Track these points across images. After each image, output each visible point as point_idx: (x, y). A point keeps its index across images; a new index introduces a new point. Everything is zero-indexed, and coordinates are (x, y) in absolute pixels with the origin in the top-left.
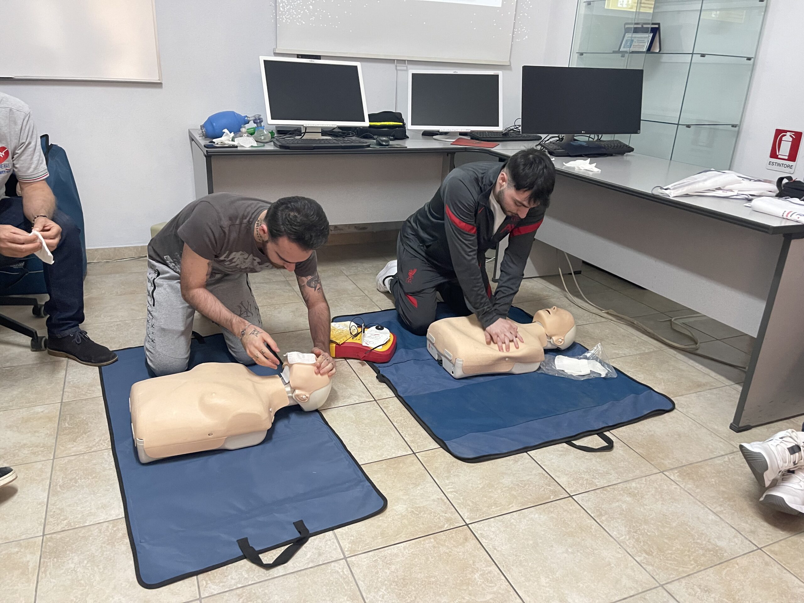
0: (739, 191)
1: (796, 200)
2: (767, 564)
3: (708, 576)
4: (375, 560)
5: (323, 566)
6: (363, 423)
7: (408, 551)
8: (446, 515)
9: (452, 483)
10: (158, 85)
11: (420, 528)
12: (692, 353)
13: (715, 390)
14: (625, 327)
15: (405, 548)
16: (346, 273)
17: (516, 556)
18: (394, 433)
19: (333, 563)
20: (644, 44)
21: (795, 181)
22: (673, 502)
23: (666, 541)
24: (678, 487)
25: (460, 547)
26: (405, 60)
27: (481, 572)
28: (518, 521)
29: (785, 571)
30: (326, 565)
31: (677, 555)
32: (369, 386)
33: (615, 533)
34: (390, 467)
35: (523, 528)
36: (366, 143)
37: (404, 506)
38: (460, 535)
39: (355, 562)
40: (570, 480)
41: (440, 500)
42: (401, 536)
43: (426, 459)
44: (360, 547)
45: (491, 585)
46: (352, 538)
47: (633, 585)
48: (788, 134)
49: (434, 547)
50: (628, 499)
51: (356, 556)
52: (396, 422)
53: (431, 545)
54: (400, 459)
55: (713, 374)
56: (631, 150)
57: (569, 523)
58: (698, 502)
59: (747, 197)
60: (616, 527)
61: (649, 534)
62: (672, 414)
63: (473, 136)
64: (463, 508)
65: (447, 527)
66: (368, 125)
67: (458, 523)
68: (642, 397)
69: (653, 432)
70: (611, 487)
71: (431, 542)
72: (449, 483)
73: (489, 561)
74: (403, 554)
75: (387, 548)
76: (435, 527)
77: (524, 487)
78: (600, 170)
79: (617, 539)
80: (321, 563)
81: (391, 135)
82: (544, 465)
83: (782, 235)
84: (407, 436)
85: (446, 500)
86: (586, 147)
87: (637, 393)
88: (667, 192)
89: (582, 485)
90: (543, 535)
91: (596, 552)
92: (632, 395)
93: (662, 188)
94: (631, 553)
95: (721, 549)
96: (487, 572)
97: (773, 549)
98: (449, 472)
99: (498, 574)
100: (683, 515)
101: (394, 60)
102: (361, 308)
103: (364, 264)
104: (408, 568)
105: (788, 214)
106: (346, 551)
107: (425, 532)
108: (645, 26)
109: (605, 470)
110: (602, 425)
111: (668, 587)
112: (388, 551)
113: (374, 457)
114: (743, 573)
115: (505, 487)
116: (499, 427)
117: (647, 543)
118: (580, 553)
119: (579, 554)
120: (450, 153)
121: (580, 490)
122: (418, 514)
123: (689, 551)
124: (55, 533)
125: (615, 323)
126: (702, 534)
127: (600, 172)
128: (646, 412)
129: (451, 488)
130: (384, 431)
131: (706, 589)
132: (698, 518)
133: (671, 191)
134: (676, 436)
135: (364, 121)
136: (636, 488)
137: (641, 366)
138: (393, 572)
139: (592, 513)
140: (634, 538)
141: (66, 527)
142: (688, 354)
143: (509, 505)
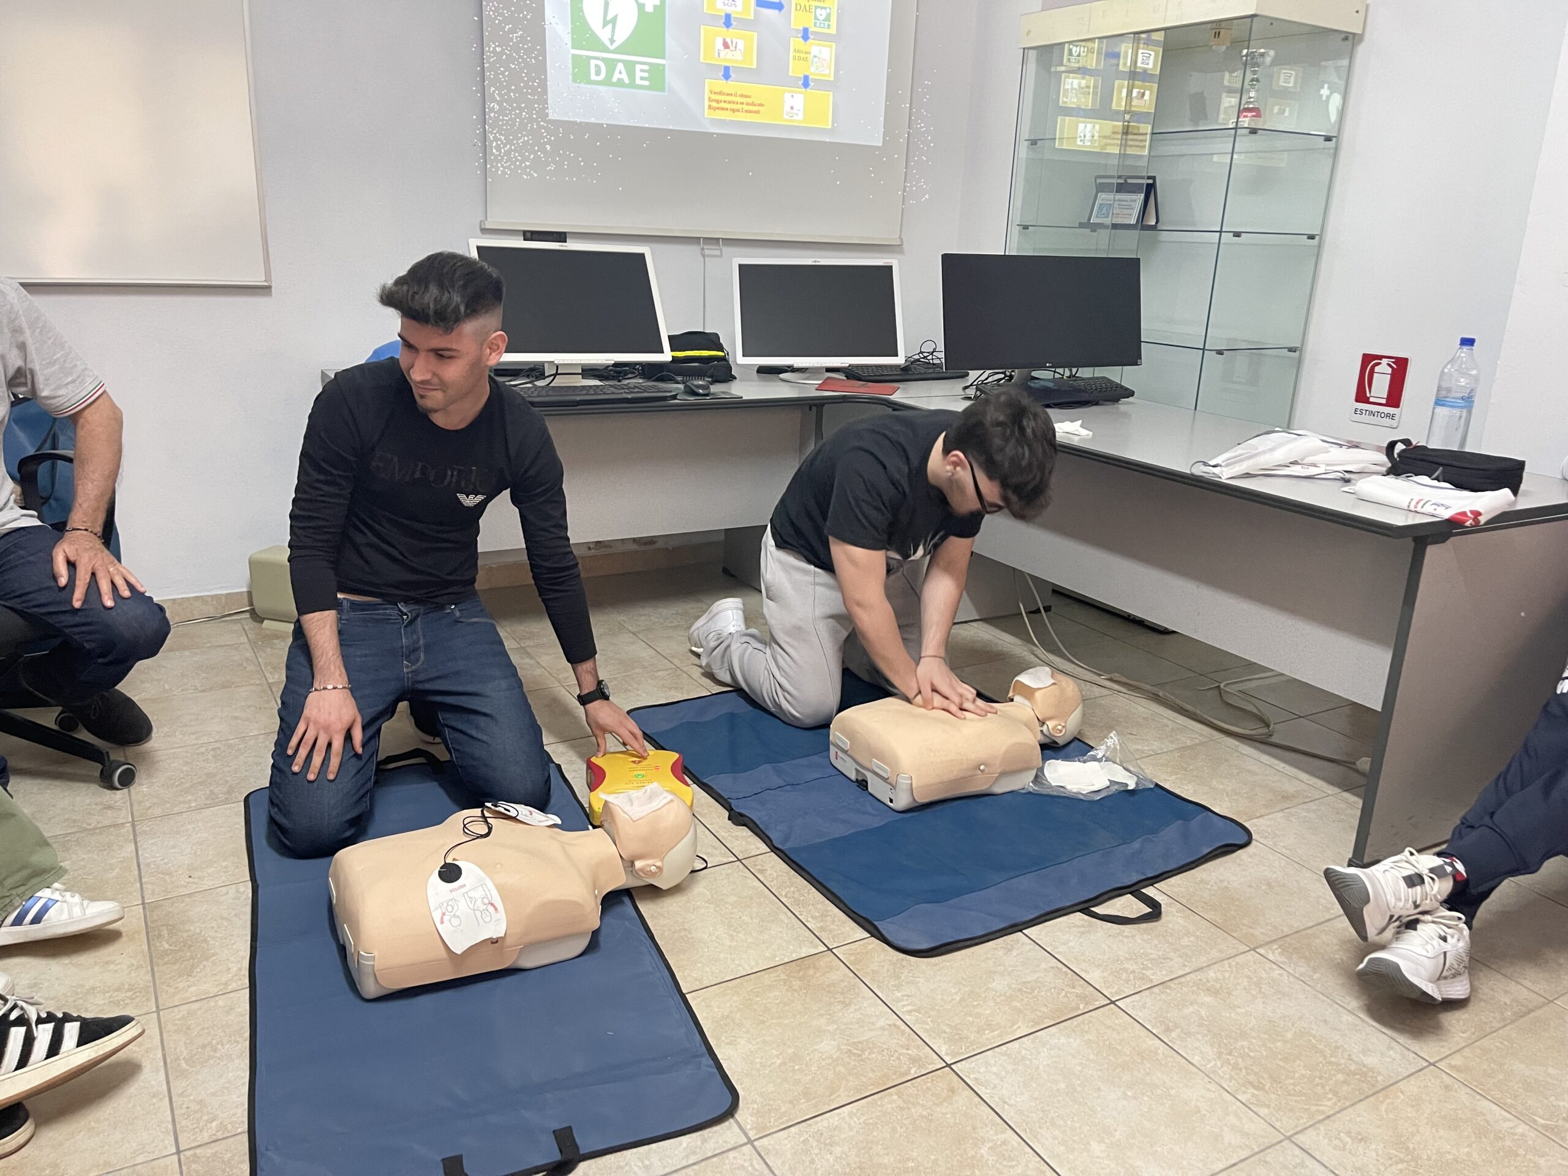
0: (1327, 465)
1: (1424, 479)
2: (1447, 1088)
3: (1359, 1115)
4: (804, 1141)
5: (715, 1159)
6: (728, 903)
7: (858, 1119)
8: (910, 1052)
9: (908, 996)
10: (264, 290)
11: (871, 1079)
12: (1263, 742)
13: (1311, 804)
14: (1144, 702)
15: (851, 1115)
16: (630, 628)
17: (1042, 1111)
18: (784, 916)
19: (731, 1153)
20: (1129, 211)
21: (1416, 447)
22: (1279, 999)
23: (1281, 1063)
24: (1283, 972)
25: (945, 1104)
26: (718, 239)
27: (990, 1144)
28: (1033, 1051)
29: (1478, 1097)
30: (720, 1157)
31: (1303, 1085)
32: (722, 834)
33: (1197, 1058)
34: (794, 977)
35: (1045, 1063)
36: (671, 392)
37: (833, 1043)
38: (940, 1085)
39: (770, 1147)
40: (1105, 974)
41: (893, 1028)
42: (839, 1096)
43: (853, 958)
44: (772, 1120)
45: (1010, 1164)
46: (755, 1106)
47: (1244, 1141)
48: (1385, 361)
49: (902, 1109)
50: (1208, 999)
51: (769, 1137)
52: (786, 896)
53: (894, 1105)
54: (807, 961)
55: (1304, 776)
56: (1131, 394)
57: (1120, 1048)
58: (1321, 996)
59: (1342, 475)
60: (1196, 1048)
61: (1252, 1054)
62: (1250, 849)
63: (851, 373)
64: (935, 1038)
65: (915, 1072)
66: (670, 359)
67: (932, 1063)
68: (1195, 823)
69: (1226, 884)
70: (1176, 981)
71: (894, 1101)
72: (903, 996)
73: (998, 1124)
74: (850, 1125)
75: (820, 1118)
76: (895, 1074)
77: (1031, 993)
78: (1091, 433)
79: (1202, 1068)
80: (710, 1154)
81: (709, 373)
82: (1057, 953)
83: (1411, 539)
84: (810, 919)
85: (904, 1027)
86: (1056, 390)
87: (1186, 818)
88: (1216, 470)
89: (1127, 981)
90: (1080, 1071)
91: (1173, 1092)
92: (1180, 822)
93: (1205, 464)
94: (1229, 1089)
95: (1371, 1070)
96: (999, 1143)
97: (1453, 1063)
98: (898, 977)
99: (1019, 1144)
100: (1300, 1018)
101: (699, 238)
102: (673, 693)
103: (660, 610)
104: (864, 1148)
105: (1417, 503)
106: (750, 1129)
107: (880, 1084)
108: (1130, 181)
109: (1160, 953)
110: (1136, 878)
111: (1300, 1139)
112: (822, 1123)
113: (760, 961)
114: (1413, 1106)
115: (1001, 995)
116: (960, 892)
117: (1252, 1070)
118: (1147, 1096)
119: (1146, 1099)
120: (815, 405)
121: (1126, 990)
122: (859, 1056)
123: (1321, 1078)
124: (199, 1146)
125: (1127, 696)
126: (1337, 1047)
127: (1091, 436)
128: (1206, 850)
129: (908, 1005)
130: (766, 913)
131: (1360, 1137)
132: (1325, 1021)
133: (1224, 469)
134: (1264, 887)
135: (663, 352)
136: (1217, 980)
137: (1185, 770)
138: (841, 1158)
139: (1153, 1027)
140: (1229, 1064)
141: (218, 1134)
142: (1258, 745)
143: (1014, 1024)
